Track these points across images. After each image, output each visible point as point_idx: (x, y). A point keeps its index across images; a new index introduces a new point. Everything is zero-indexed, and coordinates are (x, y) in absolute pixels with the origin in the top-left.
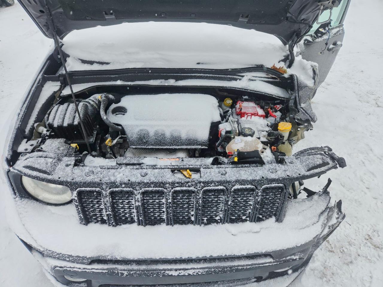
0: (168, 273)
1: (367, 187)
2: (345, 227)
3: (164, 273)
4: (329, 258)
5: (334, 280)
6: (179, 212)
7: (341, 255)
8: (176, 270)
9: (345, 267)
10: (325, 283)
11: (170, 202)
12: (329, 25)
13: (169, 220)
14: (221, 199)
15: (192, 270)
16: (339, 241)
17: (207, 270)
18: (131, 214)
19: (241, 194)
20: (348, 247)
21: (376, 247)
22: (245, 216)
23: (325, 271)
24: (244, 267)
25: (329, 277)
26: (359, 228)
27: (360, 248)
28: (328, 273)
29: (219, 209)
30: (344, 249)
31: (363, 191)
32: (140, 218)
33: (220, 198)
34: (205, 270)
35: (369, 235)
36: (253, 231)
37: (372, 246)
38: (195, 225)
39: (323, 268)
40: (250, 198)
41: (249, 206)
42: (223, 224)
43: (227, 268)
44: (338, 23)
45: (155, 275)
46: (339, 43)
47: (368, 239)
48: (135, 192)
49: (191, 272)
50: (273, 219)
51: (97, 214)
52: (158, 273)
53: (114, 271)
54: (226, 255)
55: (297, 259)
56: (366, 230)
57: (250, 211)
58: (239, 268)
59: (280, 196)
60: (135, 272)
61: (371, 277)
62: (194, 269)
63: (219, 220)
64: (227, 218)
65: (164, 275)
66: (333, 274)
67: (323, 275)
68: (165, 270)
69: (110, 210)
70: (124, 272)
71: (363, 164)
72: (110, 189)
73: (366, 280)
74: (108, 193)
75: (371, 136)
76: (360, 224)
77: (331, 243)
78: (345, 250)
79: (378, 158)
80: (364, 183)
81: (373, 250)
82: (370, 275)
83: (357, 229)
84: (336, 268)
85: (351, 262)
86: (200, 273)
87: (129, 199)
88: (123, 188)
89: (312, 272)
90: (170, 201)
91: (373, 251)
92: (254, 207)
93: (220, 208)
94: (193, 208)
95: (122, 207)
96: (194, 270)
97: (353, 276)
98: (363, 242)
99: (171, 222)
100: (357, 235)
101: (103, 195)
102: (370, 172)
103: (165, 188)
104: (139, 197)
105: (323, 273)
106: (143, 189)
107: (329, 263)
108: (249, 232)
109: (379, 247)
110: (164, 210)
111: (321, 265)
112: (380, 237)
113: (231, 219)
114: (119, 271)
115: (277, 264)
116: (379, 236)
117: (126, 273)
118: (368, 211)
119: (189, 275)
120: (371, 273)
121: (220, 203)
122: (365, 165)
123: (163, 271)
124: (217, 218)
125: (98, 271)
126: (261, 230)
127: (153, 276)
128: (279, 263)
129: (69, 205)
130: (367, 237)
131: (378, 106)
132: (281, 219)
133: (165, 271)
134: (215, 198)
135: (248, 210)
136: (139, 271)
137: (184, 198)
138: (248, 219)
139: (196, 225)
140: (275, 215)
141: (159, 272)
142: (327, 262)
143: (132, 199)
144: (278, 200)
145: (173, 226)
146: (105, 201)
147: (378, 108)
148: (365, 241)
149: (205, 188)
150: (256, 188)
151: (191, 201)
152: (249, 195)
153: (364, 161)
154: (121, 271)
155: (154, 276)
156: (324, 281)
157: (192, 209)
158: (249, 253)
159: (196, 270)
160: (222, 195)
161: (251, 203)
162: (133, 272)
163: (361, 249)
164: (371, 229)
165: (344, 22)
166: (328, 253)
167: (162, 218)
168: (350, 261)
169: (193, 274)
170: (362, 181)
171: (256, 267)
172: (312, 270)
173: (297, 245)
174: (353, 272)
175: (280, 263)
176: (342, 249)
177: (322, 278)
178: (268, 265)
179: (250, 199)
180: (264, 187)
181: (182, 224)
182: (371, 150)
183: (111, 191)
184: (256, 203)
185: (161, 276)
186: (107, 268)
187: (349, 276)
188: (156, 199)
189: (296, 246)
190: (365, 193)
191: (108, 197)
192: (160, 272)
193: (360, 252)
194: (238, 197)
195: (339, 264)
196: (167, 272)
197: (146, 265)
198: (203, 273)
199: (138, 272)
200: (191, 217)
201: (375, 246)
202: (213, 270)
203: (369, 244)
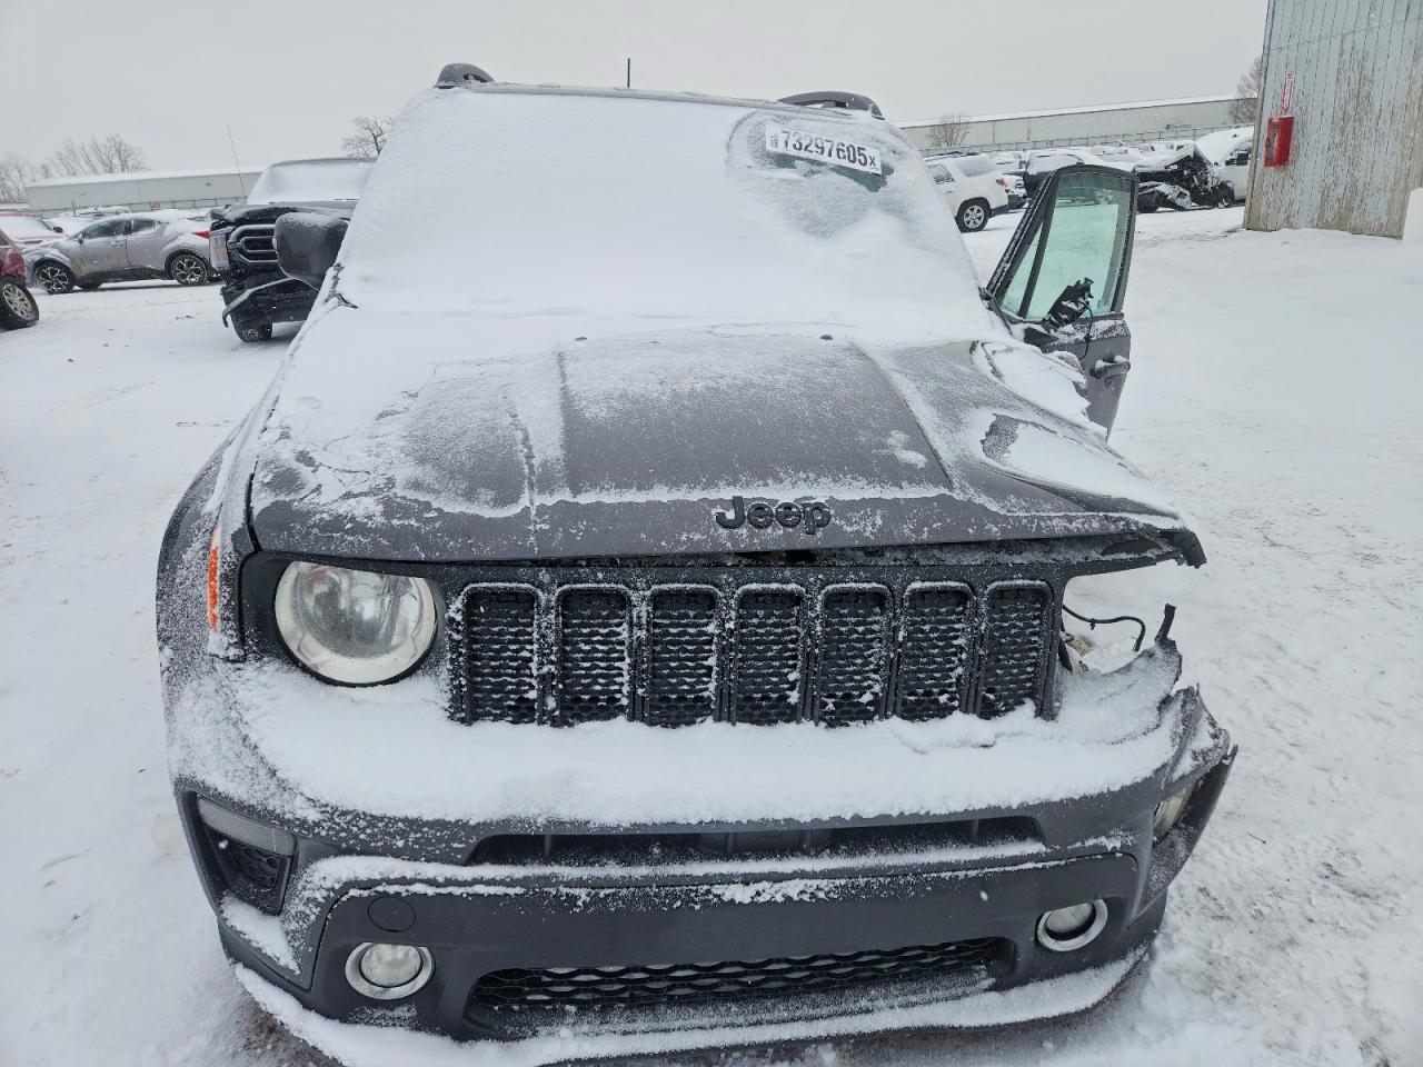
0: (719, 892)
1: (1292, 741)
2: (1248, 847)
3: (708, 892)
4: (1219, 936)
5: (1249, 996)
6: (753, 675)
7: (1253, 925)
8: (747, 880)
9: (1275, 957)
10: (1221, 1004)
11: (733, 627)
12: (1087, 294)
13: (726, 699)
14: (876, 627)
15: (797, 881)
16: (1239, 889)
17: (843, 882)
18: (610, 679)
19: (931, 613)
20: (1270, 901)
21: (1359, 895)
22: (947, 692)
23: (1212, 971)
24: (959, 873)
25: (1228, 987)
26: (1292, 849)
27: (1310, 901)
28: (1226, 976)
29: (871, 663)
30: (1259, 906)
31: (1280, 752)
32: (640, 691)
33: (872, 623)
34: (837, 882)
35: (1329, 865)
36: (974, 741)
37: (1345, 894)
38: (799, 722)
39: (1204, 965)
40: (956, 626)
41: (955, 654)
42: (885, 721)
43: (905, 875)
44: (1109, 308)
45: (679, 903)
46: (1119, 359)
47: (1327, 877)
48: (634, 597)
49: (793, 889)
50: (1029, 707)
51: (509, 679)
52: (687, 894)
53: (546, 890)
54: (902, 813)
55: (1119, 855)
56: (1316, 851)
57: (960, 670)
58: (943, 875)
59: (1041, 624)
60: (613, 890)
61: (1364, 976)
62: (803, 875)
63: (869, 703)
64: (896, 695)
65: (705, 903)
66: (1240, 977)
67: (1209, 985)
68: (710, 880)
69: (553, 658)
70: (576, 891)
71: (1265, 686)
72: (560, 585)
73: (1349, 986)
74: (554, 599)
75: (1269, 616)
76: (1293, 838)
77: (1213, 894)
78: (1265, 910)
79: (1306, 667)
80: (1280, 731)
81: (1349, 903)
82: (1359, 970)
83: (1289, 852)
84: (1247, 959)
85: (1292, 942)
86: (821, 895)
87: (610, 625)
88: (599, 582)
89: (1173, 979)
90: (731, 625)
91: (1353, 906)
92: (973, 656)
93: (872, 659)
94: (794, 657)
95: (588, 652)
96: (806, 881)
97: (1306, 977)
98: (1314, 883)
99: (730, 707)
100: (1291, 868)
101: (539, 605)
102: (1292, 704)
103: (716, 586)
104: (642, 610)
105: (1210, 978)
106: (654, 587)
107: (1220, 947)
108: (963, 744)
109: (1366, 895)
110: (712, 661)
111: (1197, 955)
112: (1363, 868)
113: (905, 702)
114: (561, 888)
115: (1058, 865)
116: (1359, 865)
117: (582, 894)
118: (1312, 803)
119: (788, 899)
120: (1359, 964)
121: (872, 640)
122: (1270, 689)
123: (706, 887)
124: (867, 697)
125: (493, 890)
126: (999, 740)
127: (671, 905)
128: (1063, 863)
129: (407, 681)
130: (1326, 873)
131: (1273, 545)
132: (1051, 709)
133: (712, 885)
134: (858, 624)
135: (952, 670)
136: (628, 887)
137: (770, 621)
138: (956, 703)
139: (803, 720)
140: (1031, 695)
141: (691, 890)
142: (1214, 945)
143: (619, 625)
144: (1036, 638)
145: (734, 725)
146: (544, 624)
147: (1274, 549)
148: (1321, 882)
149: (830, 588)
150: (973, 589)
151: (790, 633)
152: (953, 617)
153: (1264, 675)
154: (568, 890)
155: (675, 906)
156: (1215, 999)
157: (791, 662)
158: (970, 809)
159: (809, 882)
160: (875, 615)
161: (960, 641)
162: (608, 891)
163: (1313, 902)
164: (1330, 848)
165: (1124, 307)
166: (1212, 924)
167: (702, 697)
168: (1287, 937)
169: (801, 896)
170: (1272, 727)
171: (995, 872)
172: (1171, 973)
173: (1112, 790)
174: (1302, 966)
175: (1066, 864)
176: (1255, 907)
177: (1208, 991)
178: (1030, 865)
179: (958, 630)
180: (991, 587)
181: (758, 723)
182: (1280, 647)
183: (564, 591)
184: (978, 640)
185: (697, 907)
186: (525, 878)
187: (1294, 979)
188: (687, 625)
189: (1108, 789)
190: (1290, 757)
191: (553, 611)
192: (694, 888)
193: (1311, 912)
194: (925, 623)
195: (1253, 949)
196: (717, 890)
197: (651, 865)
198: (832, 895)
199: (624, 891)
200: (787, 693)
201: (1354, 892)
202: (862, 881)
203: (1335, 889)
